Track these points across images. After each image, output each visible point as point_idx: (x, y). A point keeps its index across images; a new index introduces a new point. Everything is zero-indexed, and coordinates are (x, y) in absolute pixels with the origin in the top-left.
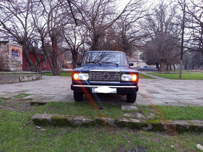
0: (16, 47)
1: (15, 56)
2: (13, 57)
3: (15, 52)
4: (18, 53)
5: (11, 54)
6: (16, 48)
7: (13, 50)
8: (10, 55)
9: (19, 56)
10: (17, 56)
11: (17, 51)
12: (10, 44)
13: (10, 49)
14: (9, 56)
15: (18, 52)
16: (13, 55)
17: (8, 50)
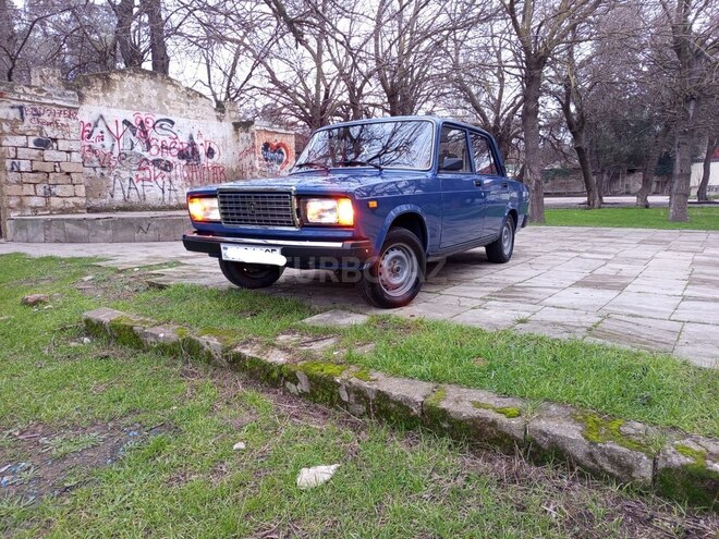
0: (276, 137)
1: (275, 163)
2: (268, 166)
3: (275, 151)
4: (281, 152)
5: (261, 156)
6: (275, 140)
7: (267, 146)
8: (260, 159)
9: (287, 162)
10: (280, 162)
11: (278, 147)
12: (258, 128)
13: (259, 143)
14: (257, 164)
15: (283, 150)
16: (266, 160)
17: (254, 147)
